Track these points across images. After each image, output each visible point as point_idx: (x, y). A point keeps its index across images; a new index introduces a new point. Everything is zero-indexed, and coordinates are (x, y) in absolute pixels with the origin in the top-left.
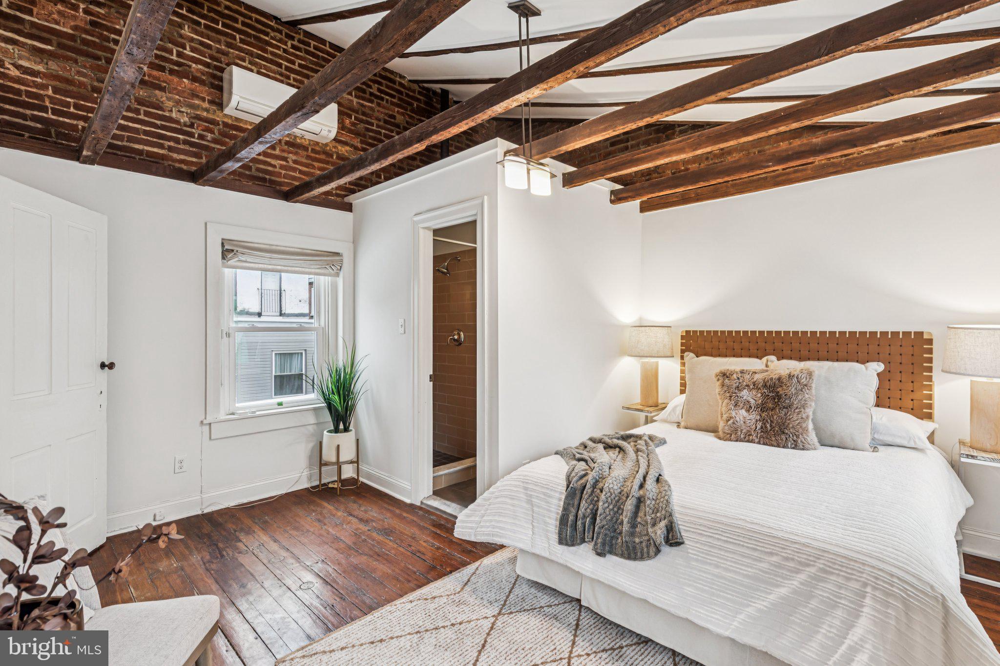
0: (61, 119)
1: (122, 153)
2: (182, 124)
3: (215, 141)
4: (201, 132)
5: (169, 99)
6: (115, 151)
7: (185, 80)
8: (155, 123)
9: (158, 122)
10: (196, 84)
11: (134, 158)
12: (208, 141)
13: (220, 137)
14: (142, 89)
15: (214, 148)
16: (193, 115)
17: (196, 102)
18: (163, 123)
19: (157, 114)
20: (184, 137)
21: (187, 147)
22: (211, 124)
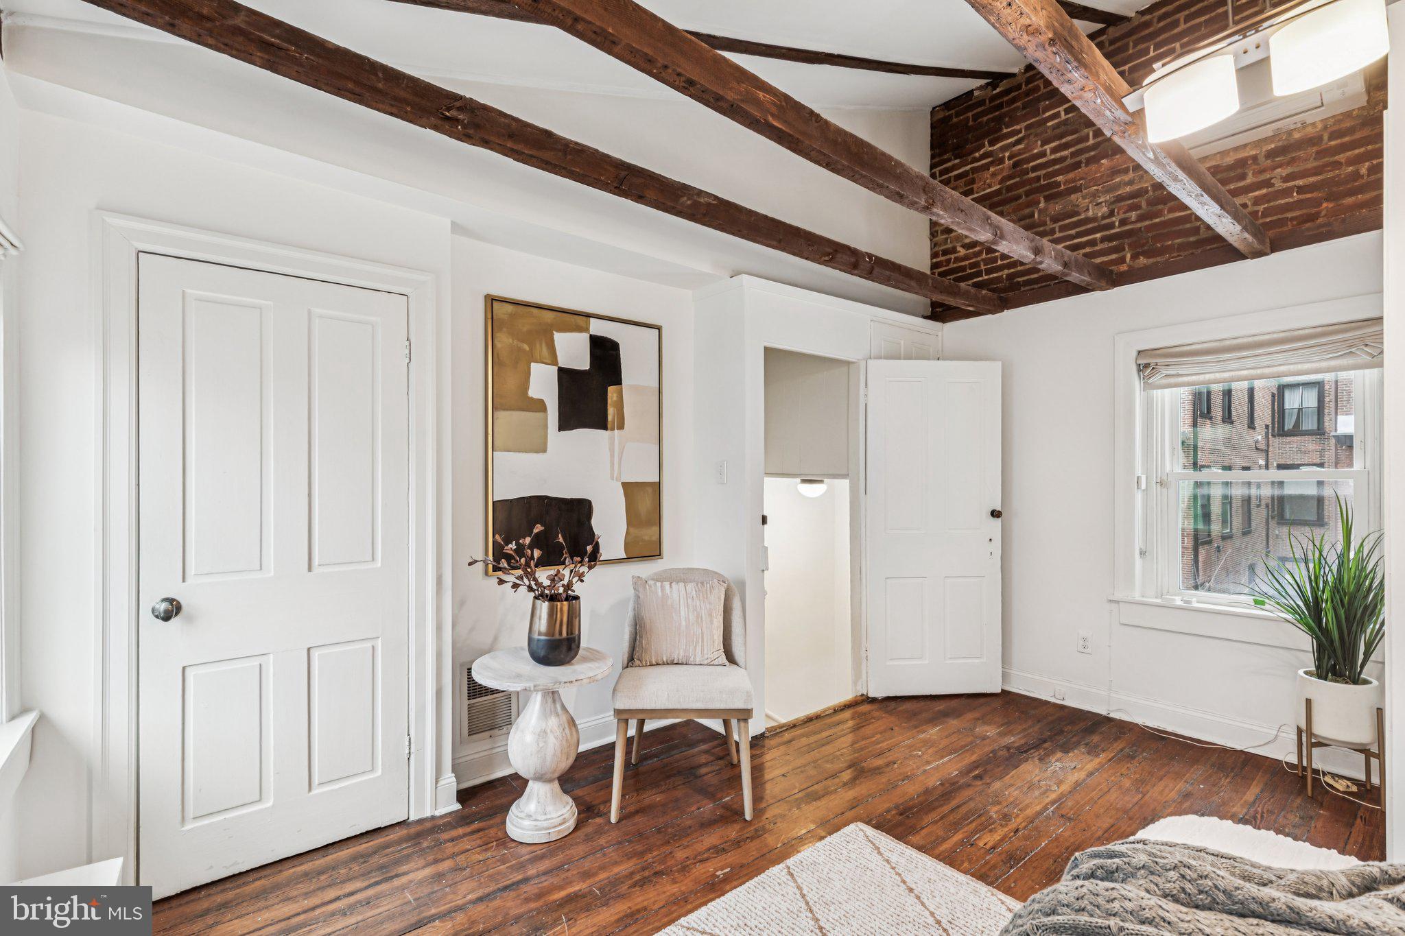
0: (991, 276)
1: (1039, 285)
2: (1100, 219)
3: (1141, 218)
4: (1123, 216)
5: (1084, 198)
6: (1032, 287)
7: (1102, 161)
8: (1069, 235)
9: (1073, 232)
10: (1117, 157)
11: (1049, 285)
12: (1133, 222)
13: (1150, 208)
14: (1057, 203)
15: (1141, 228)
16: (1113, 199)
17: (1117, 180)
18: (1078, 230)
19: (1072, 222)
20: (1102, 234)
21: (1105, 245)
22: (1136, 198)
